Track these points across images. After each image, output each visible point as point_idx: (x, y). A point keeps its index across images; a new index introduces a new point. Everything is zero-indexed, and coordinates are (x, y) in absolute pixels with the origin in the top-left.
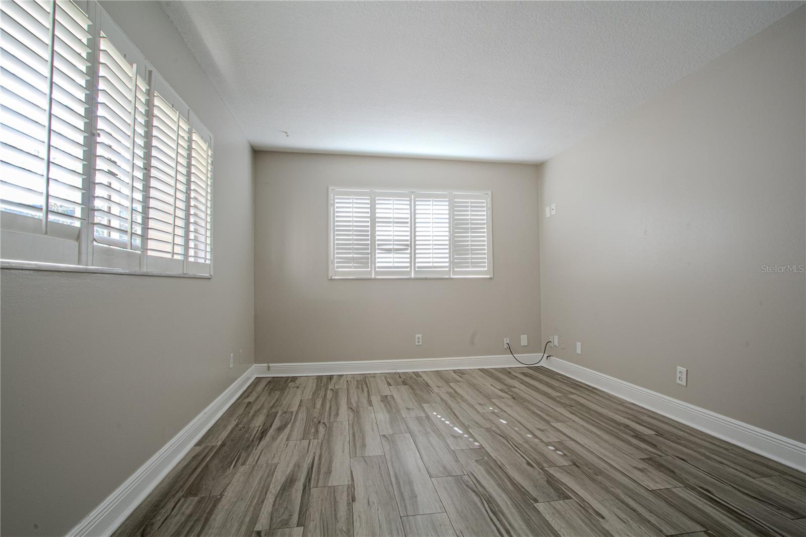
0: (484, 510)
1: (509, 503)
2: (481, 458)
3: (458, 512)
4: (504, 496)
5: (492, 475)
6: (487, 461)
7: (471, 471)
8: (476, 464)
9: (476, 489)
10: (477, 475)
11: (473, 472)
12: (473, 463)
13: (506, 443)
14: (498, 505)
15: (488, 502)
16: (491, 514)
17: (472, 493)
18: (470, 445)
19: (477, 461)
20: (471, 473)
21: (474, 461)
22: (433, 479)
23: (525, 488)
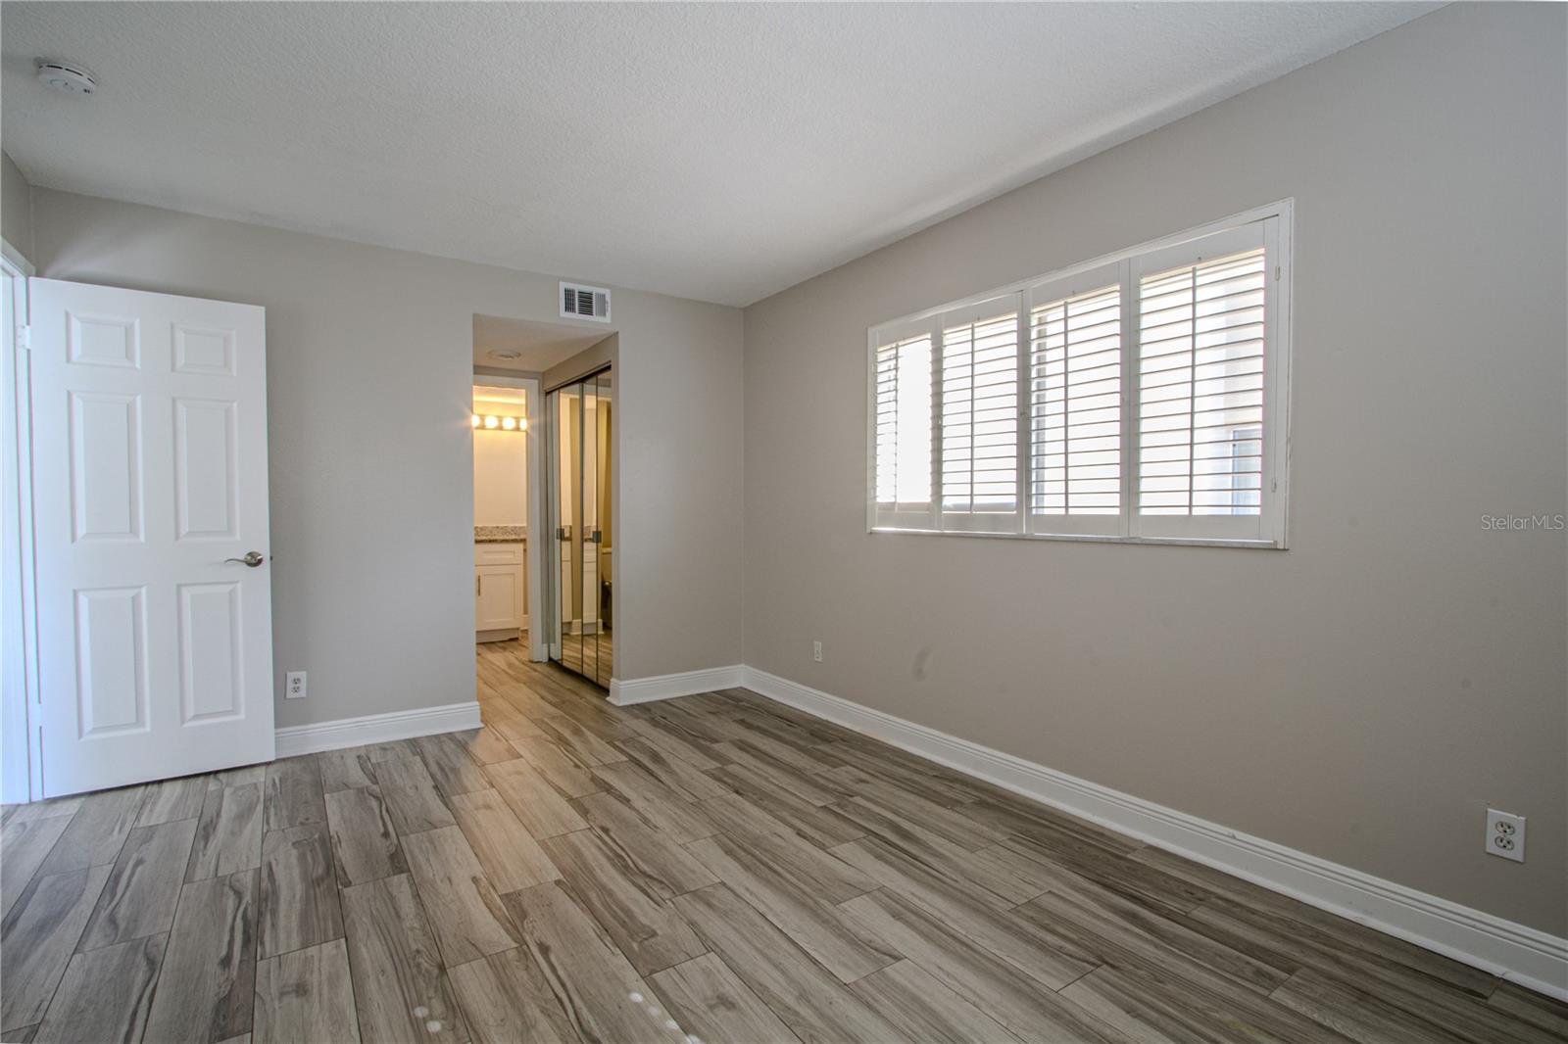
0: (632, 855)
1: (598, 871)
2: (646, 942)
3: (666, 848)
4: (604, 879)
5: (622, 909)
6: (633, 940)
7: (661, 910)
8: (655, 927)
9: (647, 880)
10: (648, 903)
11: (658, 908)
12: (660, 928)
13: (585, 1013)
14: (614, 865)
15: (627, 867)
16: (623, 854)
17: (651, 873)
18: (676, 977)
19: (654, 934)
20: (659, 905)
21: (658, 932)
22: (718, 881)
23: (568, 898)
